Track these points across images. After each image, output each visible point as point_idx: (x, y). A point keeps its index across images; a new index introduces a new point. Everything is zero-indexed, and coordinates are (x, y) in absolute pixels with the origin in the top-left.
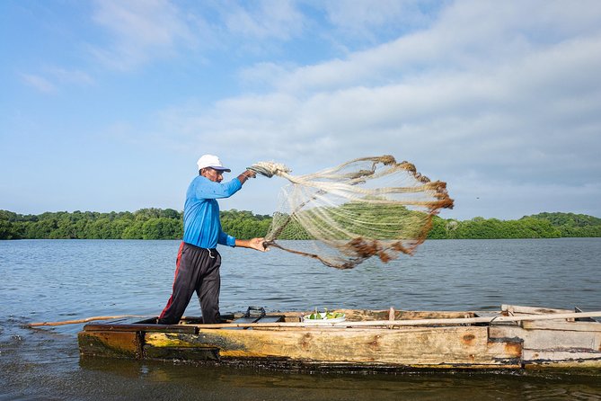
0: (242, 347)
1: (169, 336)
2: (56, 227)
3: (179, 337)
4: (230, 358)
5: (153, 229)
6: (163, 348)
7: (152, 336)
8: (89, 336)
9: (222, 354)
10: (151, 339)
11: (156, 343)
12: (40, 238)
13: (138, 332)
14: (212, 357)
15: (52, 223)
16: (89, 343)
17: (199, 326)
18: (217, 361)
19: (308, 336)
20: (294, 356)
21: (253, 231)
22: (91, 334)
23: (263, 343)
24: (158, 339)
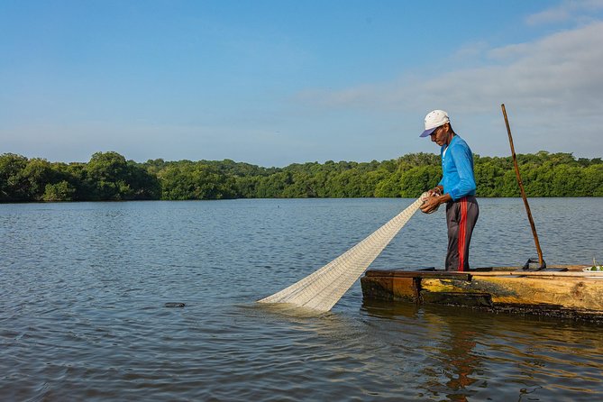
0: (514, 294)
1: (443, 282)
2: (290, 182)
3: (453, 283)
4: (503, 305)
5: (414, 182)
6: (437, 293)
7: (428, 282)
8: (370, 281)
9: (494, 300)
10: (427, 285)
11: (432, 289)
12: (271, 196)
13: (414, 278)
14: (485, 303)
15: (285, 177)
16: (371, 287)
17: (472, 273)
18: (490, 307)
19: (581, 285)
20: (566, 304)
21: (571, 183)
22: (373, 279)
23: (534, 291)
24: (433, 285)
